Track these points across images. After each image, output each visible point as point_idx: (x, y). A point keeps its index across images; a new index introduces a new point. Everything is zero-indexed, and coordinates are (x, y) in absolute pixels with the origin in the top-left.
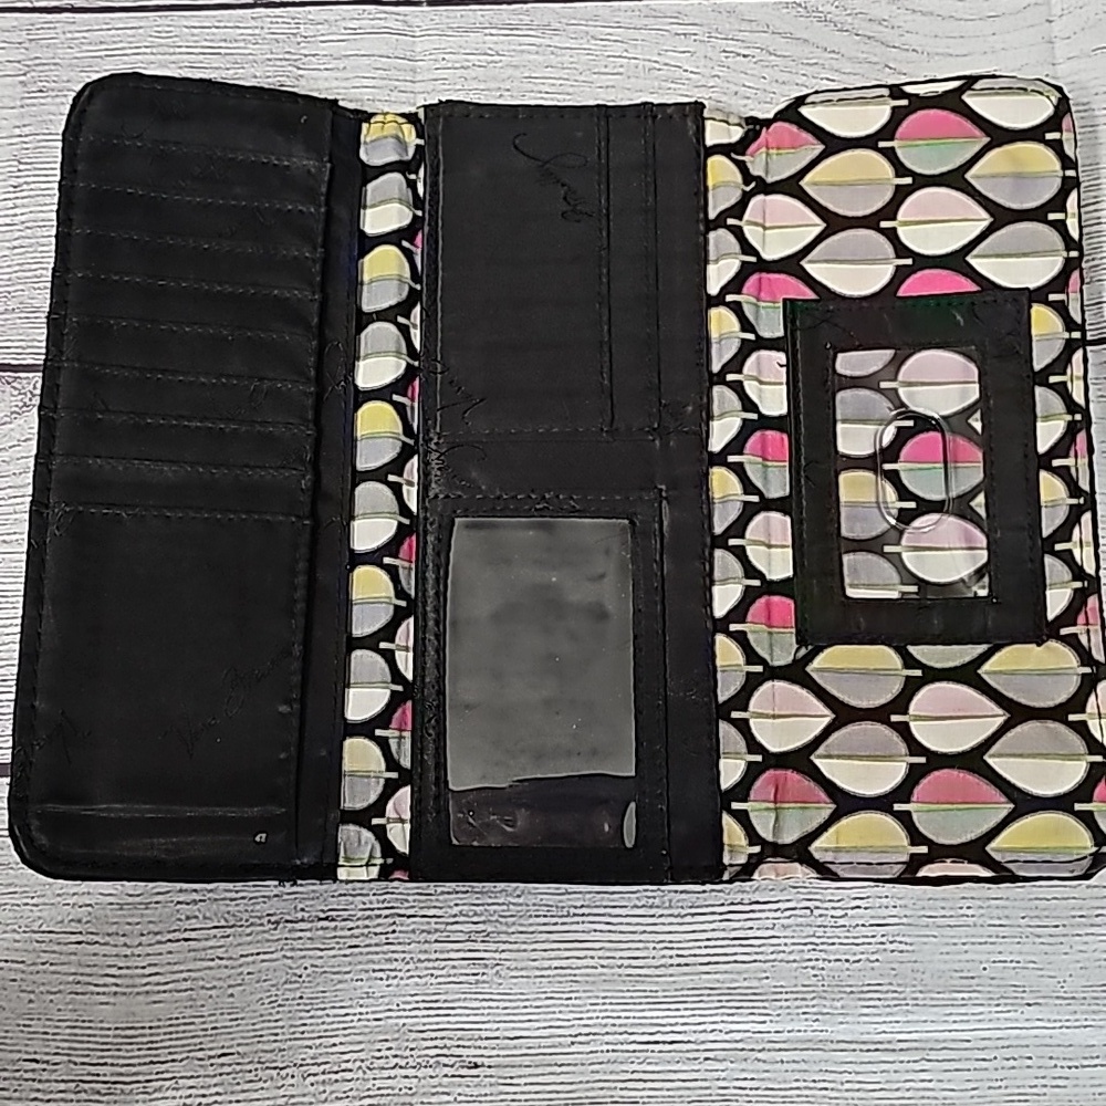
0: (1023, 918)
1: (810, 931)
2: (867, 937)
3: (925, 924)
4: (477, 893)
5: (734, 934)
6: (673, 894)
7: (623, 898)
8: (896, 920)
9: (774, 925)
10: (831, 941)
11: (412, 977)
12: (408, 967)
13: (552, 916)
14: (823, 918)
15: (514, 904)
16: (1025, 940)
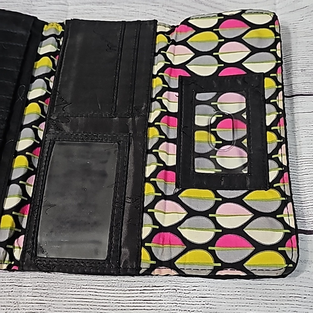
0: (260, 296)
1: (175, 298)
2: (198, 302)
3: (221, 297)
4: (46, 278)
5: (145, 299)
6: (123, 282)
7: (103, 283)
8: (210, 296)
9: (161, 295)
10: (183, 303)
11: (16, 309)
12: (15, 305)
13: (74, 288)
14: (181, 294)
15: (60, 283)
16: (260, 305)
